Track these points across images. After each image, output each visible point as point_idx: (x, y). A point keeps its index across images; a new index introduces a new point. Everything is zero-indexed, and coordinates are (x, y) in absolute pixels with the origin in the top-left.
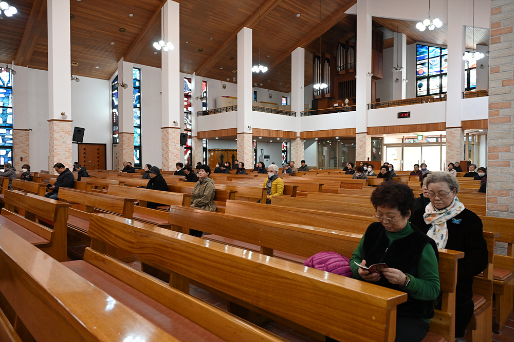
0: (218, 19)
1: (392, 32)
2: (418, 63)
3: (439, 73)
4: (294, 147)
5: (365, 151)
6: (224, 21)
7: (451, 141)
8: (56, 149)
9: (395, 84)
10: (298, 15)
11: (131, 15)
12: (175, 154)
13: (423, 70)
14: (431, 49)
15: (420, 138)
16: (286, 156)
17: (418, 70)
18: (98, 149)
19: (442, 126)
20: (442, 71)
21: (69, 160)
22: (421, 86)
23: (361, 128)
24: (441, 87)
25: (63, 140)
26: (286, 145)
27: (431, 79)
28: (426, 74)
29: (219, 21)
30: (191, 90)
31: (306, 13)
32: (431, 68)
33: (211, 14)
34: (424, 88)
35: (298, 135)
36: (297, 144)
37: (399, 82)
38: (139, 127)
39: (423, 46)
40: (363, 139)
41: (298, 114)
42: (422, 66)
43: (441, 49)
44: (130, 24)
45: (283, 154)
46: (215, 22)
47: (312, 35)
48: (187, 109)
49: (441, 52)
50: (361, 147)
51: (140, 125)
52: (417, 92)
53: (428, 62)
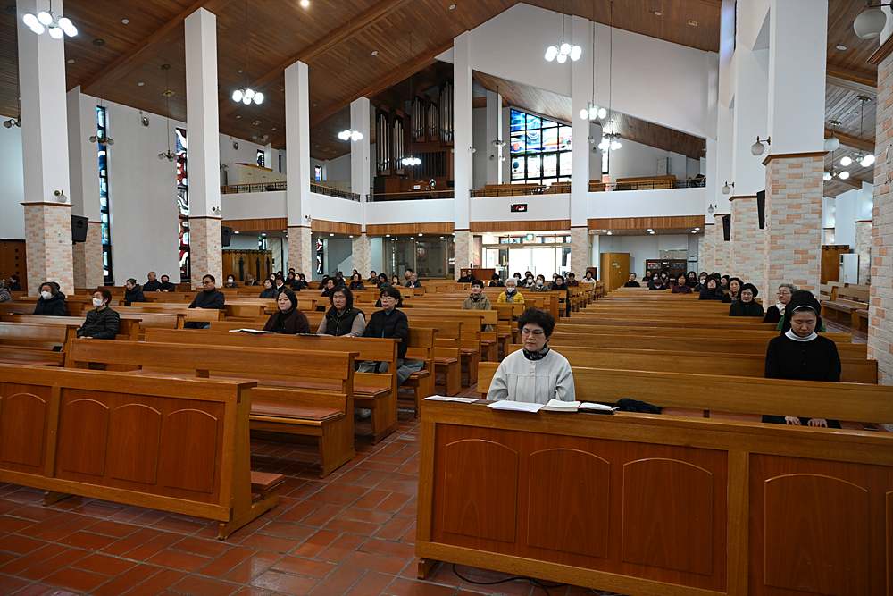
0: (261, 45)
1: (484, 90)
2: (513, 134)
3: (539, 151)
4: (357, 248)
5: (468, 254)
6: (268, 48)
7: (576, 243)
8: (48, 254)
9: (489, 162)
10: (374, 53)
11: (126, 21)
12: (216, 261)
13: (519, 145)
14: (529, 117)
15: (530, 237)
16: (322, 260)
17: (512, 144)
18: (17, 251)
19: (566, 224)
20: (544, 149)
21: (69, 272)
22: (516, 166)
23: (462, 223)
24: (542, 171)
25: (59, 239)
26: (321, 243)
27: (529, 159)
28: (523, 151)
29: (262, 48)
30: (185, 150)
31: (386, 52)
32: (530, 143)
33: (254, 35)
34: (521, 169)
35: (364, 230)
36: (363, 243)
37: (495, 160)
38: (106, 211)
39: (519, 113)
40: (464, 238)
41: (363, 198)
42: (517, 139)
43: (542, 120)
44: (117, 35)
45: (318, 258)
46: (256, 47)
47: (385, 81)
48: (181, 181)
49: (542, 124)
50: (461, 249)
51: (108, 207)
52: (511, 174)
53: (526, 135)
